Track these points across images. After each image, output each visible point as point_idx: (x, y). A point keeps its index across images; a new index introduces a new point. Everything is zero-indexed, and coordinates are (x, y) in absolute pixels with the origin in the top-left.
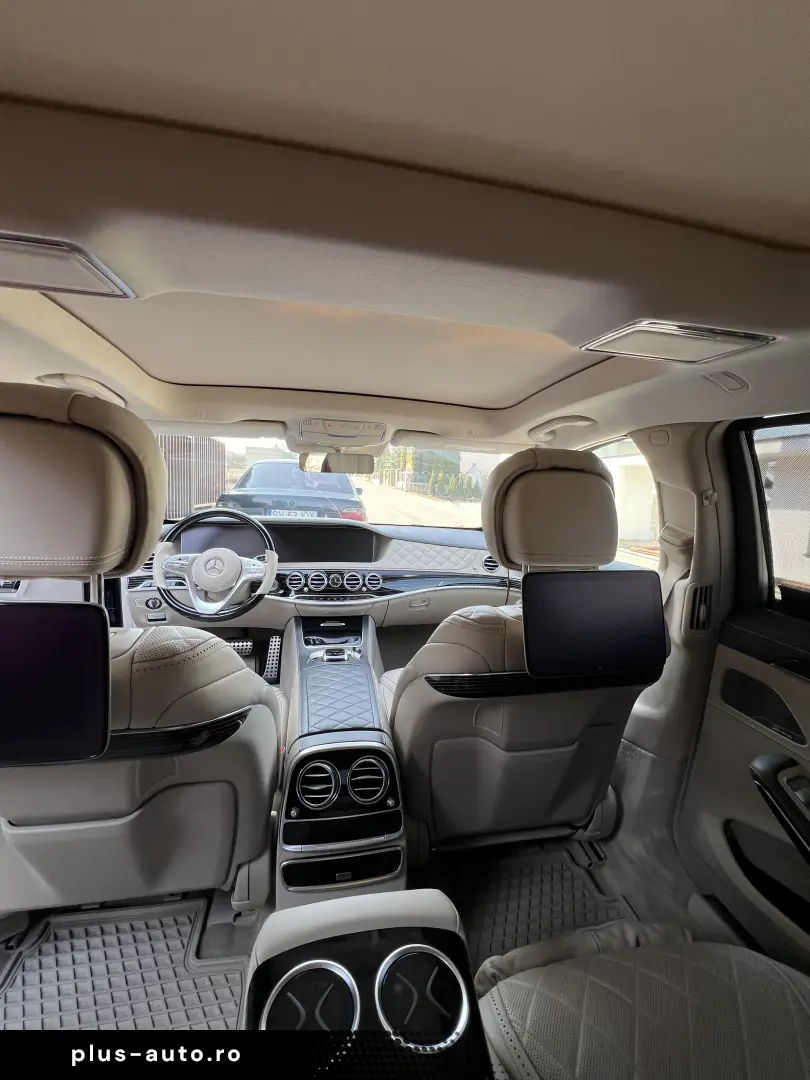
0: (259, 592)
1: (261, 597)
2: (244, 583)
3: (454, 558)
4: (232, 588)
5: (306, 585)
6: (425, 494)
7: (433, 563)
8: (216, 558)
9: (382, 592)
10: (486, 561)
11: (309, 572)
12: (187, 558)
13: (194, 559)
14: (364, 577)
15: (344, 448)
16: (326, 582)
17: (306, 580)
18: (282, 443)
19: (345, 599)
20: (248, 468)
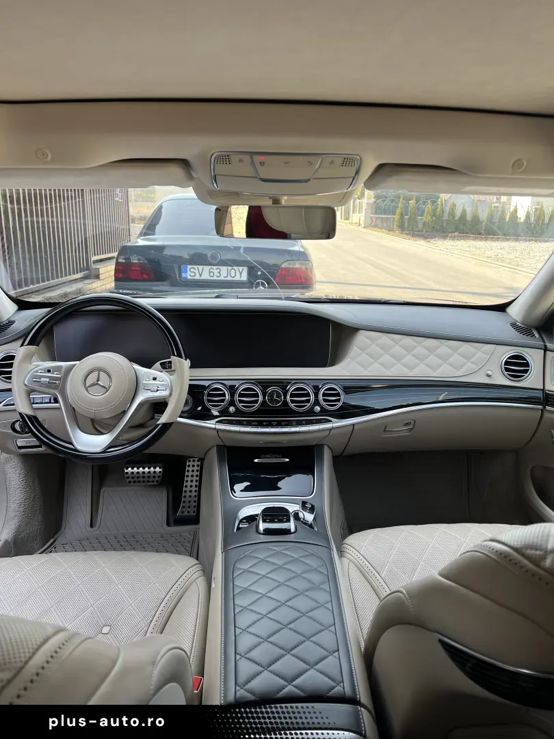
0: (163, 419)
1: (166, 426)
2: (141, 405)
3: (456, 358)
4: (124, 412)
5: (232, 403)
6: (390, 230)
7: (422, 366)
8: (100, 370)
9: (346, 412)
10: (507, 363)
11: (237, 384)
12: (58, 369)
13: (70, 369)
14: (316, 389)
15: (286, 198)
16: (261, 399)
17: (232, 395)
18: (190, 193)
19: (289, 424)
20: (156, 206)
